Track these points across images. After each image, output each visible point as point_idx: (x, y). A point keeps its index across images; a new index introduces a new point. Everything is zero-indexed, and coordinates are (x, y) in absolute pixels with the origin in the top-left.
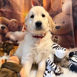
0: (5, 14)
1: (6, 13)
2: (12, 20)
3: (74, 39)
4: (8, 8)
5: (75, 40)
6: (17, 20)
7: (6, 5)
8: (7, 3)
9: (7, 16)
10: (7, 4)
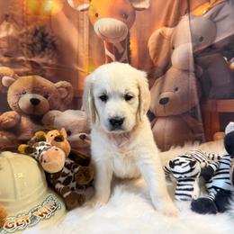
0: (44, 70)
1: (45, 67)
2: (59, 83)
3: (201, 124)
4: (50, 56)
5: (204, 126)
6: (71, 83)
7: (46, 49)
8: (48, 45)
9: (47, 74)
10: (49, 48)
